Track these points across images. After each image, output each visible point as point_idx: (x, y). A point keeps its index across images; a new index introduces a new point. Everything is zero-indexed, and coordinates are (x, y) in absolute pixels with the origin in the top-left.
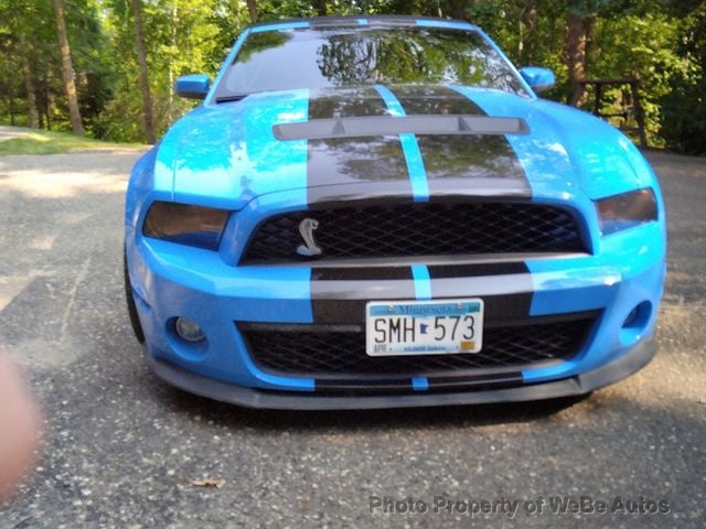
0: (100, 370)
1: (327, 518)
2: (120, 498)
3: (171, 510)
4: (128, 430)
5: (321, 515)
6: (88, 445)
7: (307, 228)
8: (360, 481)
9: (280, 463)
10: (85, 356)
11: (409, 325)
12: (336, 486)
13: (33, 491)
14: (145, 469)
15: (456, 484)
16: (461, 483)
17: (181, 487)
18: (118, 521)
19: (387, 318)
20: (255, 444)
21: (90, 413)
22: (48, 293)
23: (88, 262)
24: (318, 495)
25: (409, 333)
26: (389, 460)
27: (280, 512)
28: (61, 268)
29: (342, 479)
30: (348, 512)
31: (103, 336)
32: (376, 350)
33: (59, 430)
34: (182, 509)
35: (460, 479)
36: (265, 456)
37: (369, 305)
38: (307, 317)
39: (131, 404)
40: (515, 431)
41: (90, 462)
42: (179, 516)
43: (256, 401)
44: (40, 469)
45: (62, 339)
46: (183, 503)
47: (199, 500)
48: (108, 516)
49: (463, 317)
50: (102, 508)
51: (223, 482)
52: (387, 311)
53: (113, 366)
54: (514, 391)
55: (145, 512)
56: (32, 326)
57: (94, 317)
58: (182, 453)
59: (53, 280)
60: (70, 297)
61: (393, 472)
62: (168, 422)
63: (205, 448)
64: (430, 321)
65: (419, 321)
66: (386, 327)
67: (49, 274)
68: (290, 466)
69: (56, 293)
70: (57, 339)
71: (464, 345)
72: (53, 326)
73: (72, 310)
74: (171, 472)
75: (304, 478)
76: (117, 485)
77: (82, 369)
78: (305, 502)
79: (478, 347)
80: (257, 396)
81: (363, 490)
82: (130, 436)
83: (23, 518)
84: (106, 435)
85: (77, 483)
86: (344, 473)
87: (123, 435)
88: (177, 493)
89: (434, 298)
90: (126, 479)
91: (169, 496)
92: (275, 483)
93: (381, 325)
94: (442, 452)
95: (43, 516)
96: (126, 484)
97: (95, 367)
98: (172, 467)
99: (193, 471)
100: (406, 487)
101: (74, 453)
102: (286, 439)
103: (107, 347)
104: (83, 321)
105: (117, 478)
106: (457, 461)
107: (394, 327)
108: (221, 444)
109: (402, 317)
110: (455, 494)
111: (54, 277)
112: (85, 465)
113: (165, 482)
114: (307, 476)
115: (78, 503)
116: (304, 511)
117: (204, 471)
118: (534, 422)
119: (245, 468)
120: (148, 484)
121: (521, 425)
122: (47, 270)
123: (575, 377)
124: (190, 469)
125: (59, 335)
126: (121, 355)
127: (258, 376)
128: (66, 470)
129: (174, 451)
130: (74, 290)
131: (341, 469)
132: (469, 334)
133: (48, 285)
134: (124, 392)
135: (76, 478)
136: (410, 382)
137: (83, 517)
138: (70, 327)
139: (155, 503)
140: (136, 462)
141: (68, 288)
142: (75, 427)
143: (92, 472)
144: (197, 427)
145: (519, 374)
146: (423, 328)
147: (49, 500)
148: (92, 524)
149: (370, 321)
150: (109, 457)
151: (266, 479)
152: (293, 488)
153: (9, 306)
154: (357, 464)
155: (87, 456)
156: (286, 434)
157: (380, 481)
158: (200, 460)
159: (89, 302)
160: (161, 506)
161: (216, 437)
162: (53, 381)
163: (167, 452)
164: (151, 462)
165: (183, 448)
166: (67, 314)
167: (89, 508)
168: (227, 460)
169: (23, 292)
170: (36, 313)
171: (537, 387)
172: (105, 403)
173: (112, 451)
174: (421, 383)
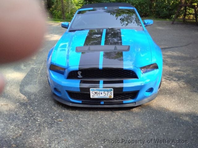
0: (43, 93)
1: (80, 129)
2: (44, 122)
3: (53, 125)
4: (47, 108)
5: (79, 128)
6: (40, 111)
7: (79, 73)
8: (88, 122)
9: (74, 117)
10: (41, 90)
11: (99, 93)
12: (83, 122)
13: (29, 120)
14: (49, 116)
15: (106, 123)
16: (107, 123)
17: (55, 120)
18: (43, 127)
19: (94, 91)
20: (71, 112)
21: (41, 104)
22: (34, 72)
23: (43, 63)
24: (80, 124)
25: (99, 94)
26: (95, 117)
27: (72, 127)
28: (37, 65)
29: (85, 121)
30: (84, 127)
31: (45, 85)
32: (92, 97)
33: (35, 107)
34: (55, 125)
35: (107, 122)
36: (72, 115)
37: (91, 89)
38: (79, 90)
39: (49, 102)
40: (122, 113)
41: (40, 114)
42: (54, 126)
43: (71, 105)
44: (31, 115)
45: (37, 85)
46: (55, 124)
47: (58, 123)
48: (42, 125)
49: (109, 92)
50: (41, 124)
51: (63, 120)
52: (94, 90)
53: (46, 92)
54: (122, 105)
55: (48, 125)
56: (31, 81)
57: (43, 79)
58: (57, 113)
59: (36, 69)
60: (39, 73)
61: (95, 120)
62: (55, 106)
63: (61, 113)
64: (103, 92)
65: (100, 92)
66: (94, 93)
67: (35, 67)
68: (76, 117)
69: (36, 72)
70: (36, 85)
71: (110, 97)
72: (35, 81)
73: (39, 77)
74: (54, 117)
75: (78, 120)
76: (44, 119)
77: (40, 93)
78: (77, 125)
79: (112, 97)
80: (71, 104)
81: (88, 123)
82: (47, 109)
83: (28, 125)
84: (43, 109)
85: (37, 119)
86: (85, 120)
87: (46, 109)
88: (54, 122)
89: (103, 88)
90: (46, 118)
91: (53, 122)
92: (72, 121)
93: (93, 92)
94: (106, 116)
95: (31, 125)
96: (46, 119)
97: (43, 92)
98: (54, 116)
99: (58, 117)
100: (96, 123)
101: (37, 112)
102: (77, 112)
103: (45, 88)
104: (41, 80)
105: (44, 118)
106: (108, 118)
107: (96, 93)
108: (64, 112)
109: (97, 91)
110: (105, 125)
111: (36, 68)
112: (39, 115)
113: (53, 119)
114: (79, 120)
115: (37, 122)
116: (76, 127)
117: (60, 118)
118: (127, 111)
119: (68, 117)
120: (49, 120)
121: (124, 111)
122: (35, 65)
123: (135, 103)
124: (57, 117)
125: (36, 84)
126: (48, 90)
127: (71, 100)
128: (35, 116)
129: (55, 113)
130: (40, 71)
131: (85, 119)
132: (111, 95)
133: (35, 70)
134: (48, 99)
135: (37, 118)
136: (100, 102)
137: (38, 125)
138: (38, 82)
139: (50, 123)
140: (48, 115)
141: (39, 71)
142: (38, 107)
143: (40, 116)
144: (61, 108)
145: (123, 102)
146: (101, 93)
147: (32, 122)
148: (39, 127)
149: (91, 92)
150: (43, 114)
151: (71, 120)
152: (75, 122)
153: (26, 75)
154: (88, 118)
155: (39, 113)
156: (77, 110)
157: (92, 122)
158: (60, 115)
159: (43, 75)
160: (51, 124)
161: (64, 111)
162: (34, 95)
163: (54, 113)
164: (51, 115)
165: (57, 112)
166: (38, 78)
167: (39, 124)
168: (65, 116)
169: (29, 72)
170: (32, 78)
171: (127, 104)
172: (44, 101)
173: (44, 112)
174: (102, 103)
